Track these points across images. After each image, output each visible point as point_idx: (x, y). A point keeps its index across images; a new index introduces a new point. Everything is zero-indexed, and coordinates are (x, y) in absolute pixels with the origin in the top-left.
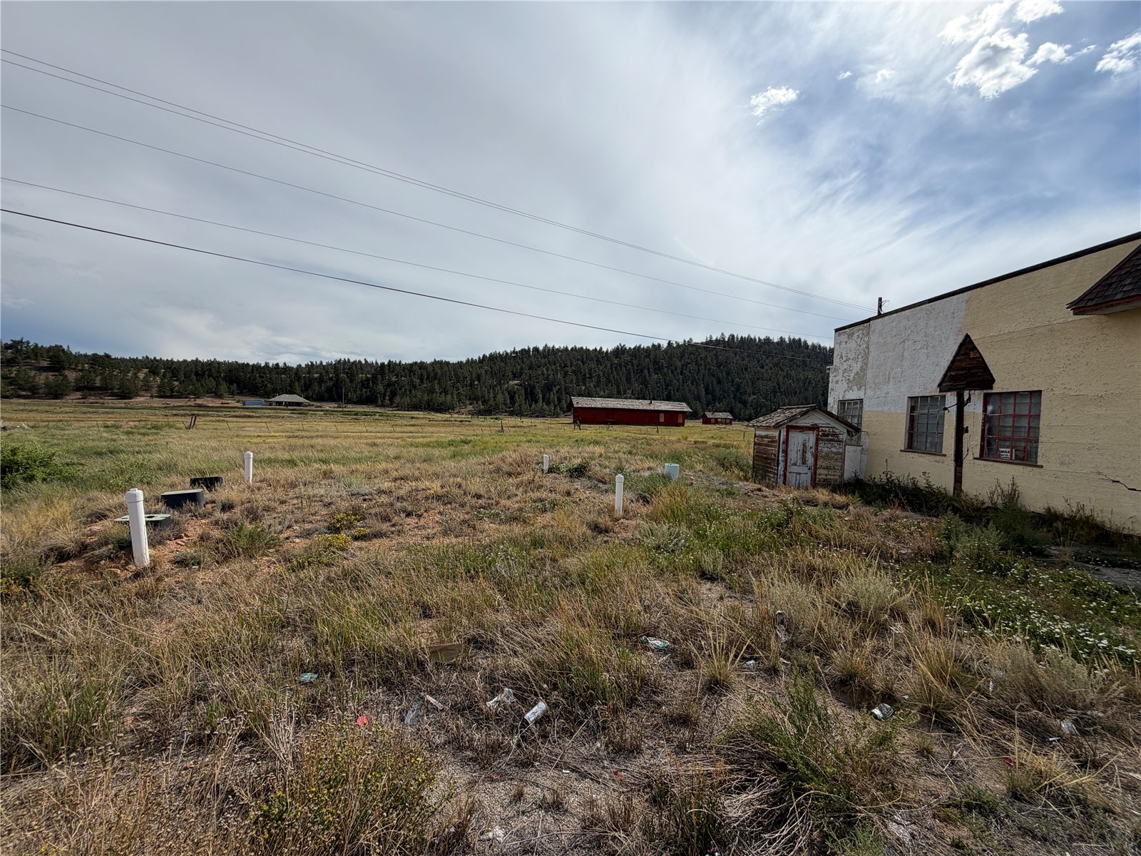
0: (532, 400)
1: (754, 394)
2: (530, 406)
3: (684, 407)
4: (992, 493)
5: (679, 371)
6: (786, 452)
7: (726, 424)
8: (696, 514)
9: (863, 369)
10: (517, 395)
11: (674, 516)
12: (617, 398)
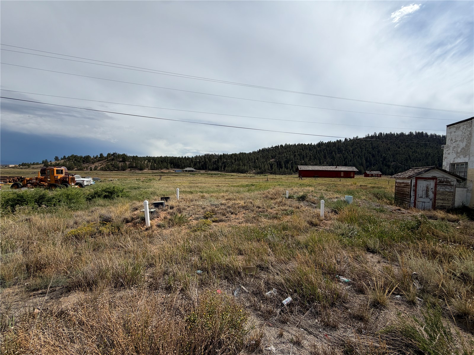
0: (280, 167)
2: (279, 170)
3: (354, 169)
5: (351, 152)
7: (378, 176)
8: (363, 220)
9: (468, 146)
10: (273, 166)
11: (351, 220)
12: (319, 165)
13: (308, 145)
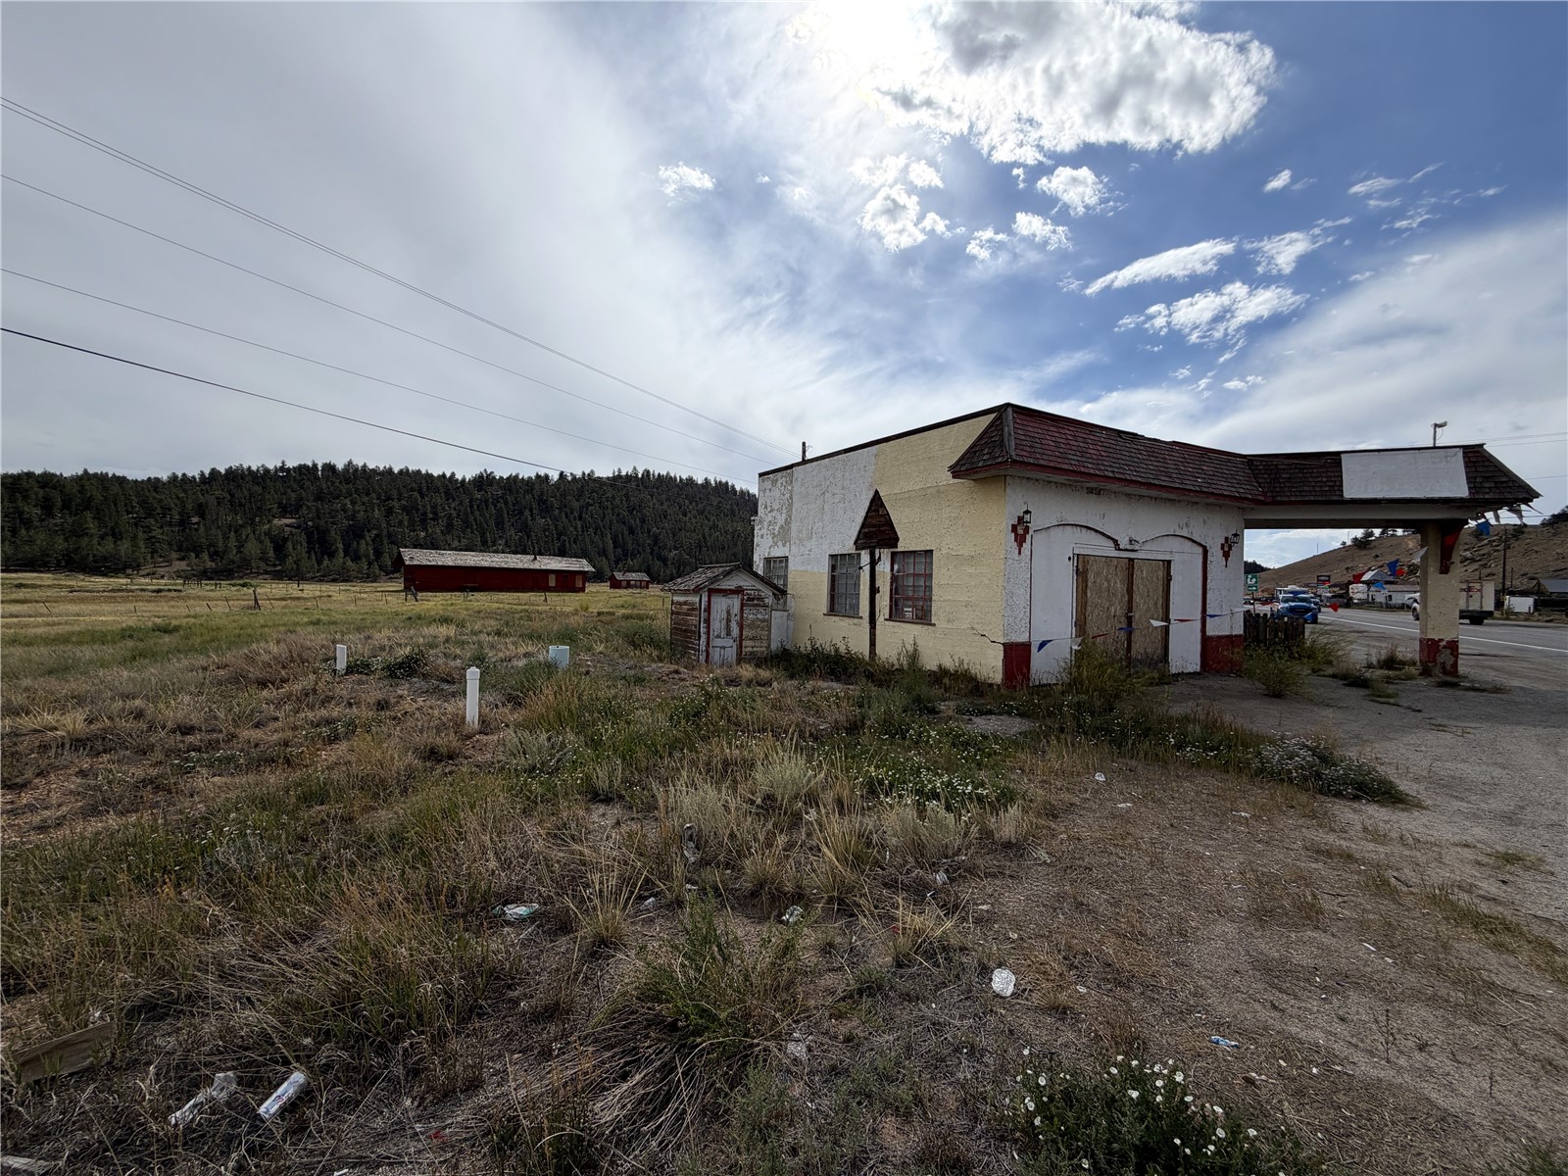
0: (323, 553)
1: (676, 548)
2: (320, 563)
3: (583, 565)
4: (899, 654)
5: (576, 514)
6: (708, 621)
7: (641, 587)
8: (591, 713)
9: (788, 522)
10: (290, 545)
11: (557, 720)
12: (481, 551)
13: (439, 476)
